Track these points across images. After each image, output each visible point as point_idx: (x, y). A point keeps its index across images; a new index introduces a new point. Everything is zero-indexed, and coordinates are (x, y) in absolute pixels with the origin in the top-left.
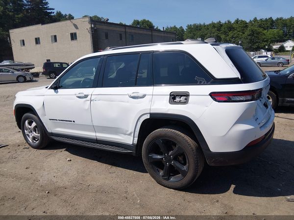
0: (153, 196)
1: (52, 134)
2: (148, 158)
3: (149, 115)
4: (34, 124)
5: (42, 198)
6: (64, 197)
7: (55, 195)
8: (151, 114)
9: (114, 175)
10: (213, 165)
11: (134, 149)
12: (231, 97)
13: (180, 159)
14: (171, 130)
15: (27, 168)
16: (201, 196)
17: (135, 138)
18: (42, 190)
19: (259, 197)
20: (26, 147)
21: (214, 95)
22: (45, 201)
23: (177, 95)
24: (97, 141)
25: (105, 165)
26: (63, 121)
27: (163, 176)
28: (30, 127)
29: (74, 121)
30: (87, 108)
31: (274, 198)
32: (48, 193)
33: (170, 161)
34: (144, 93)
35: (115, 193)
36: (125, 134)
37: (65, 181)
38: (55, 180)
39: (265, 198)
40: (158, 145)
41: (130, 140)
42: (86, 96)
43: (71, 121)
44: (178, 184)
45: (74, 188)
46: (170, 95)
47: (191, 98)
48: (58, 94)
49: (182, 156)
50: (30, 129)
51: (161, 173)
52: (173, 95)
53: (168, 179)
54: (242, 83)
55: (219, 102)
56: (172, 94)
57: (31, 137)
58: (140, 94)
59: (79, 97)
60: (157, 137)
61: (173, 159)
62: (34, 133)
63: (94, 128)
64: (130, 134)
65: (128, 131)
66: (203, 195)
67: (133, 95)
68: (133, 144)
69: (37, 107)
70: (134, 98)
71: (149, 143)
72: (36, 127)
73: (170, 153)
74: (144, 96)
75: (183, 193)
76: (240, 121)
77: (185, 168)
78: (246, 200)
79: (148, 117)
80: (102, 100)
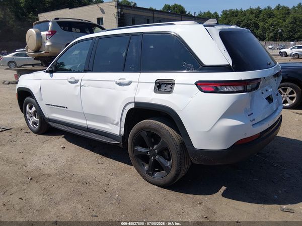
0: (134, 191)
1: (49, 120)
2: (134, 151)
3: (134, 104)
4: (34, 109)
5: (24, 183)
6: (44, 185)
7: (37, 182)
8: (136, 103)
9: (102, 166)
10: (197, 162)
11: (121, 139)
12: (219, 87)
13: (166, 154)
14: (156, 122)
15: (20, 153)
16: (185, 195)
17: (122, 129)
18: (27, 176)
19: (250, 204)
20: (27, 131)
21: (200, 85)
22: (25, 187)
23: (162, 83)
24: (88, 130)
25: (96, 155)
26: (57, 106)
27: (147, 171)
28: (30, 111)
29: (66, 108)
30: (77, 94)
31: (267, 206)
32: (31, 179)
33: (154, 155)
34: (130, 80)
35: (96, 185)
36: (113, 124)
37: (52, 169)
38: (42, 166)
39: (256, 204)
40: (143, 138)
41: (117, 130)
42: (76, 81)
43: (64, 107)
44: (162, 181)
45: (58, 176)
46: (156, 83)
47: (176, 87)
48: (53, 78)
49: (167, 151)
50: (30, 113)
51: (146, 167)
52: (158, 83)
53: (152, 175)
54: (233, 72)
55: (205, 92)
56: (157, 81)
57: (31, 121)
58: (126, 81)
59: (71, 82)
60: (142, 129)
61: (158, 154)
62: (34, 117)
63: (85, 116)
64: (117, 124)
65: (115, 121)
66: (187, 195)
67: (119, 81)
68: (120, 135)
69: (35, 92)
70: (120, 84)
71: (135, 135)
72: (35, 111)
73: (155, 147)
74: (130, 83)
75: (165, 191)
76: (227, 115)
77: (168, 164)
78: (233, 206)
79: (132, 106)
80: (91, 86)
